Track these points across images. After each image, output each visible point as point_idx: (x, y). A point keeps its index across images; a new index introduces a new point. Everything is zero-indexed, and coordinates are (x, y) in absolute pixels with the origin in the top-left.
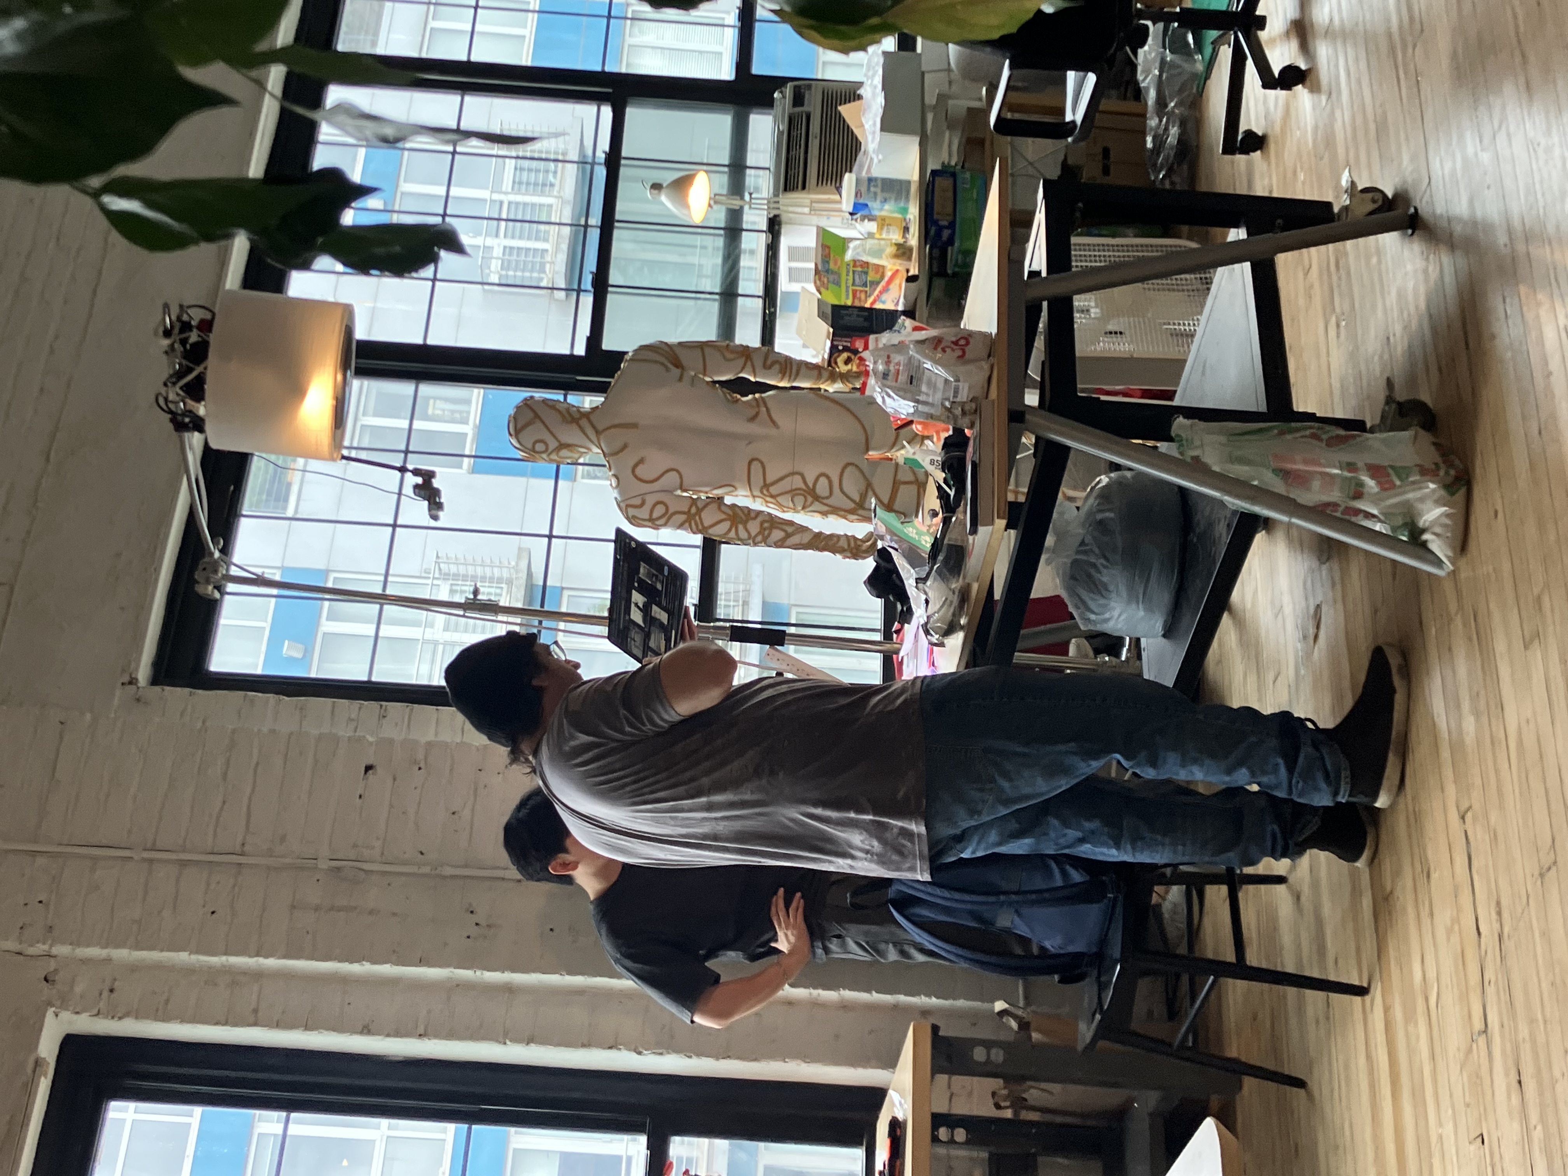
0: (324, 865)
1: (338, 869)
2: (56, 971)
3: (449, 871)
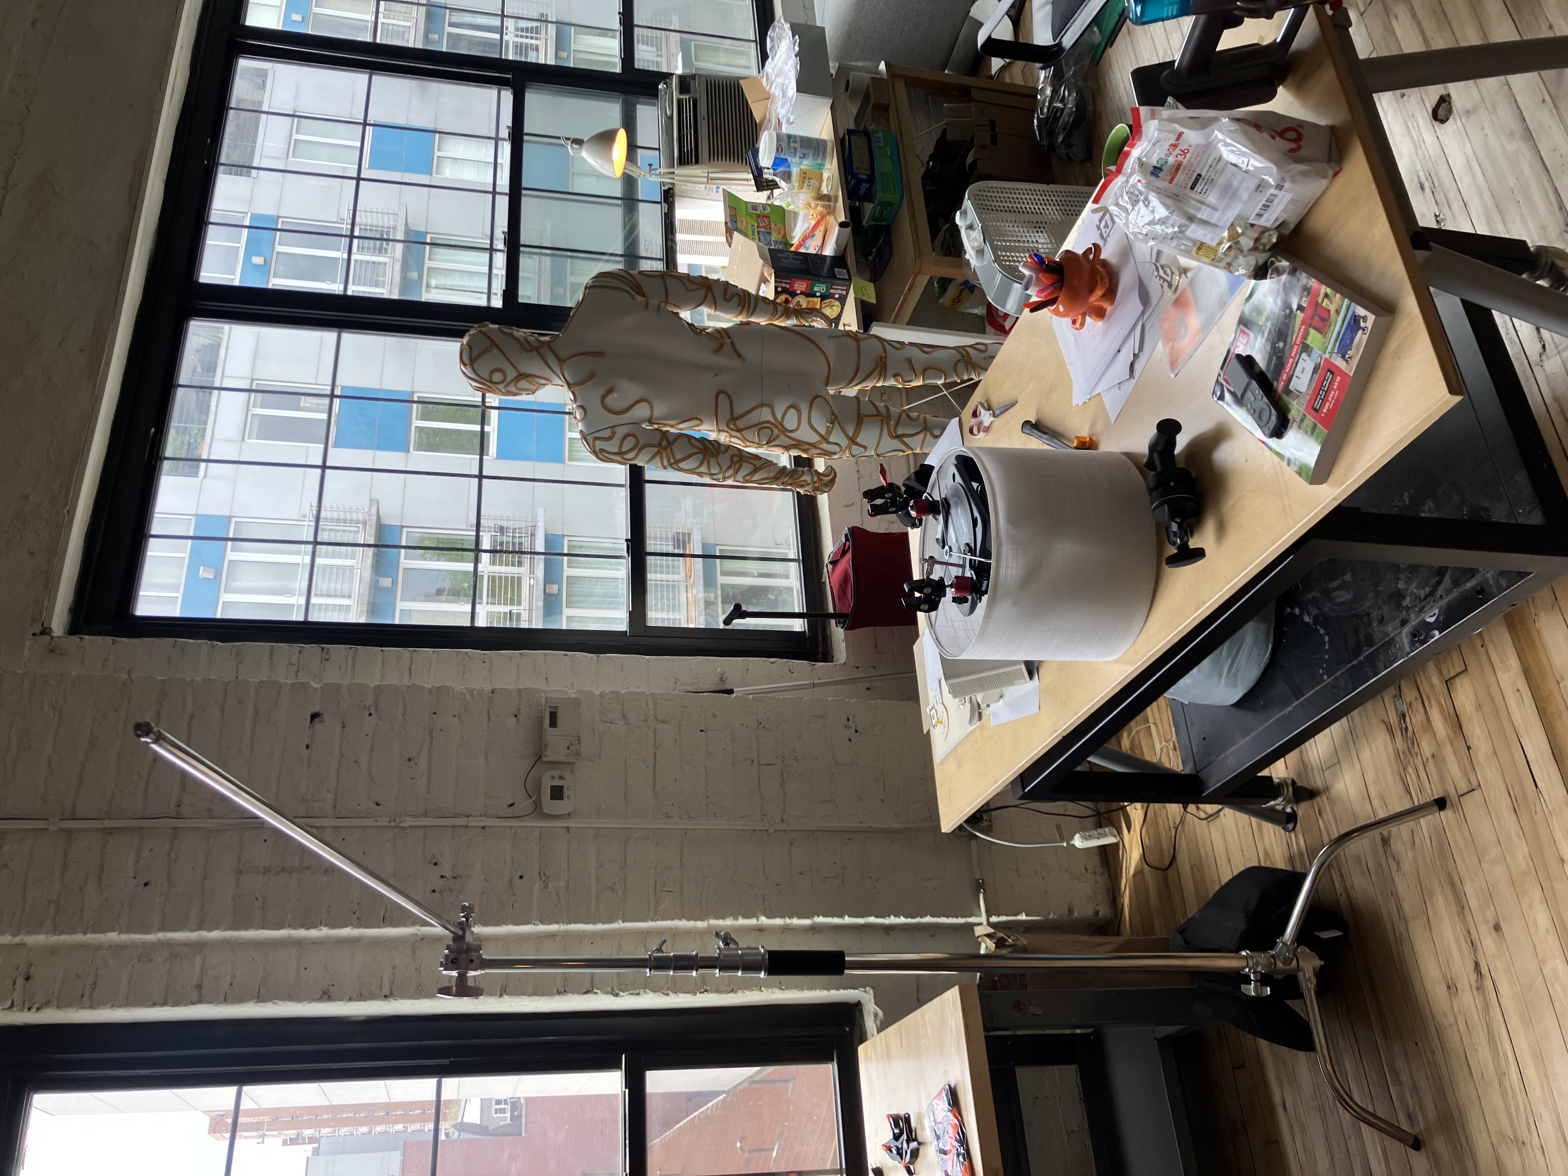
3: (408, 822)
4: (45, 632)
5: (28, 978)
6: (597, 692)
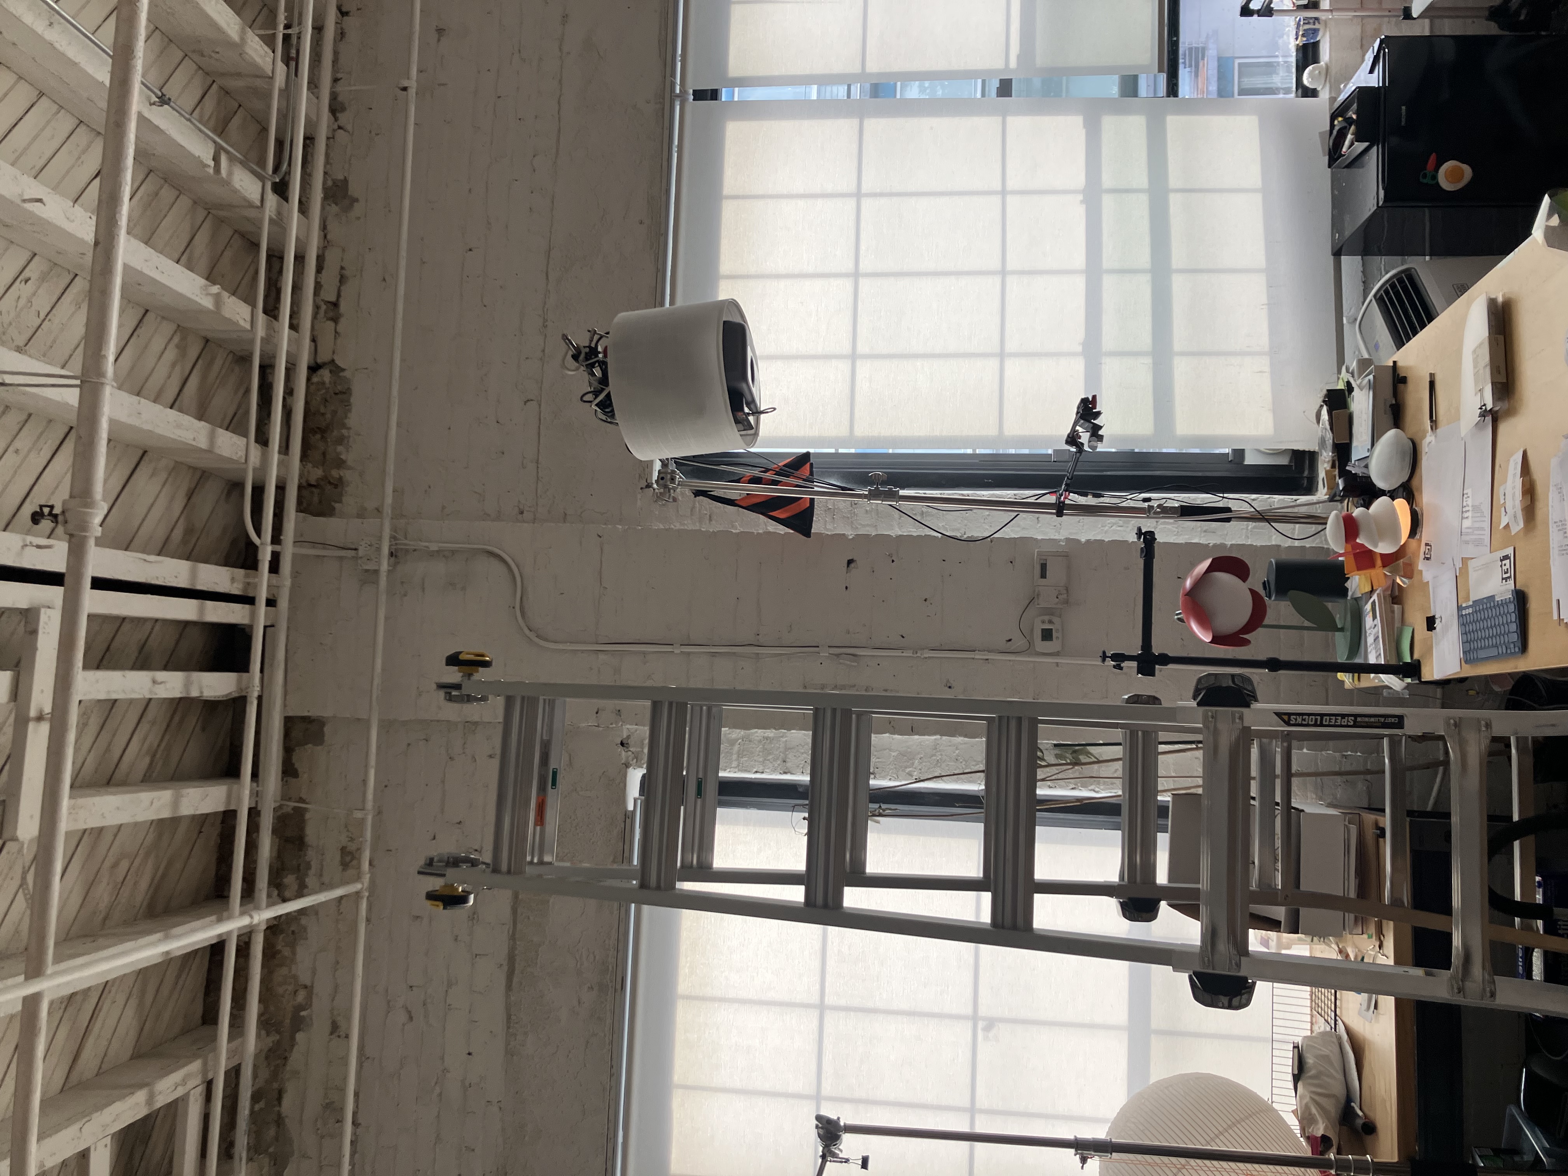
0: (824, 651)
1: (837, 655)
2: (628, 737)
3: (927, 653)
4: (649, 486)
6: (1083, 540)
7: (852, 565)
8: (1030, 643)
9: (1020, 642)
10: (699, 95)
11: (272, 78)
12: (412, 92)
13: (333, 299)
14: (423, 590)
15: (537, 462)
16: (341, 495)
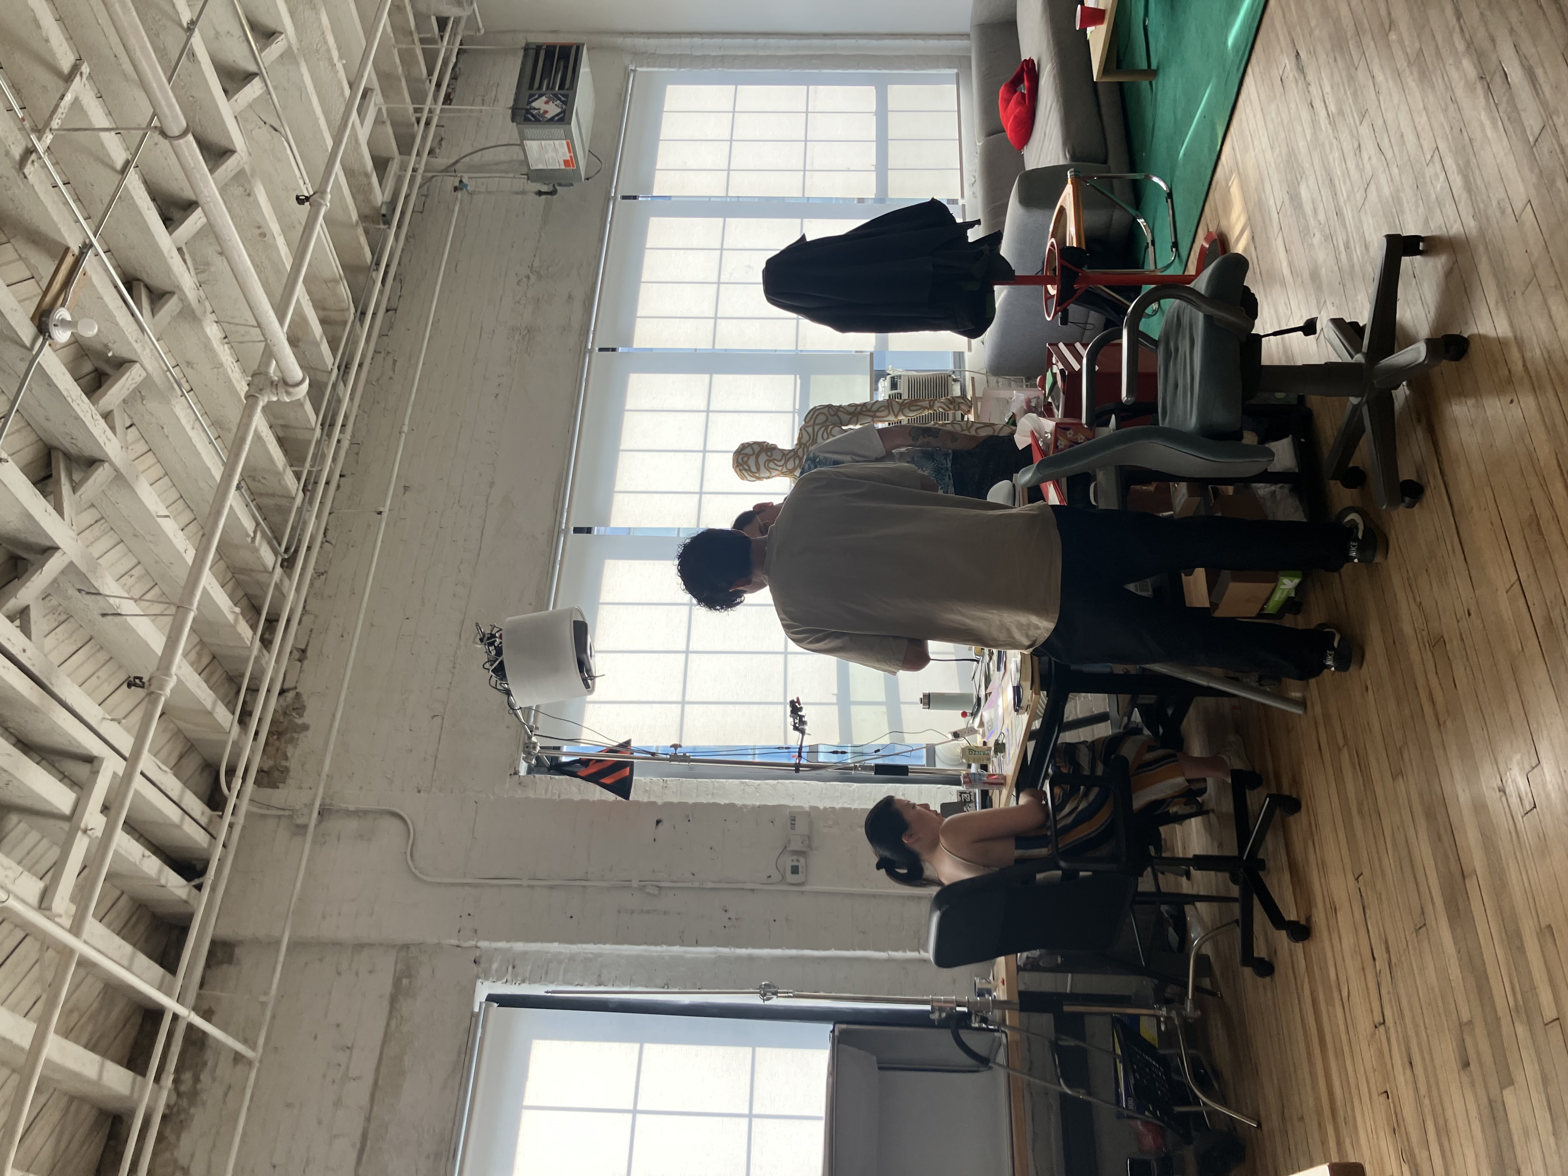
0: (635, 884)
1: (644, 886)
2: (480, 957)
3: (710, 885)
4: (516, 773)
5: (514, 967)
6: (821, 808)
7: (660, 824)
8: (783, 877)
9: (776, 876)
10: (577, 530)
11: (294, 498)
12: (385, 515)
13: (303, 647)
14: (339, 839)
15: (436, 757)
16: (285, 778)
